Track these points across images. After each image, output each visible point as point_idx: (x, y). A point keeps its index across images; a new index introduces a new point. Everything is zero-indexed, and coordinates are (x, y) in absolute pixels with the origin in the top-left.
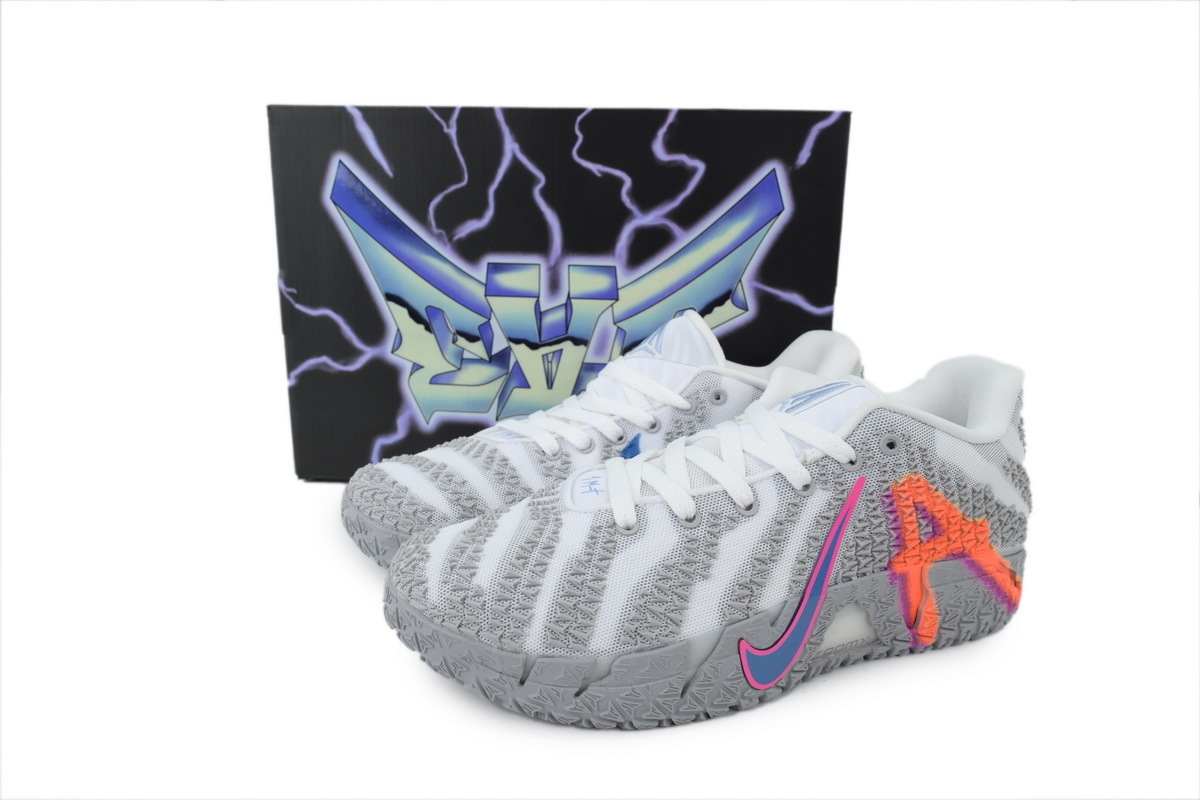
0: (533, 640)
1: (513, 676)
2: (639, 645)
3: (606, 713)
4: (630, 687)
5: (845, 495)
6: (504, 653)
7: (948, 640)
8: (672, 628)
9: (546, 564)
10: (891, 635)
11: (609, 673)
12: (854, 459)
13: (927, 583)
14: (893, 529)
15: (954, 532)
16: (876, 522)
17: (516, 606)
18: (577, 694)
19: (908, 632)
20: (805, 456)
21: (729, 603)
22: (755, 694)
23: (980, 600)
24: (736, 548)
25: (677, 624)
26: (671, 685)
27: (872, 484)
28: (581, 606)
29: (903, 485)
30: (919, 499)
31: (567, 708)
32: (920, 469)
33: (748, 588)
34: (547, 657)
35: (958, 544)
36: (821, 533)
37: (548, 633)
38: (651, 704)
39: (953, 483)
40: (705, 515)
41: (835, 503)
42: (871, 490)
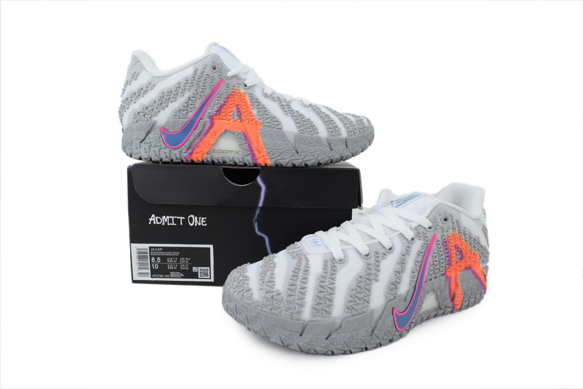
0: (307, 314)
1: (297, 332)
2: (354, 313)
3: (340, 346)
4: (350, 333)
5: (428, 242)
6: (293, 321)
7: (465, 306)
8: (366, 304)
9: (307, 278)
10: (445, 305)
11: (340, 327)
12: (431, 226)
13: (458, 281)
14: (447, 256)
15: (467, 258)
16: (441, 253)
17: (297, 298)
18: (327, 339)
19: (451, 303)
20: (410, 225)
21: (388, 292)
22: (398, 333)
23: (476, 288)
24: (388, 266)
25: (368, 302)
26: (367, 331)
27: (439, 237)
28: (327, 296)
29: (451, 237)
30: (456, 243)
31: (323, 345)
32: (457, 230)
33: (394, 285)
34: (313, 321)
35: (468, 263)
36: (420, 259)
37: (313, 310)
38: (359, 341)
39: (468, 236)
40: (373, 253)
41: (425, 246)
42: (438, 240)
